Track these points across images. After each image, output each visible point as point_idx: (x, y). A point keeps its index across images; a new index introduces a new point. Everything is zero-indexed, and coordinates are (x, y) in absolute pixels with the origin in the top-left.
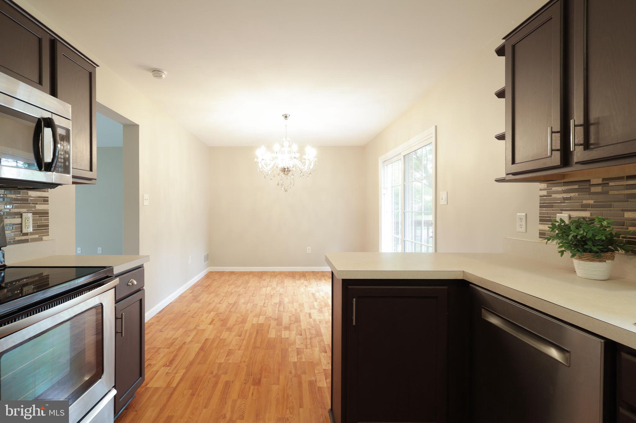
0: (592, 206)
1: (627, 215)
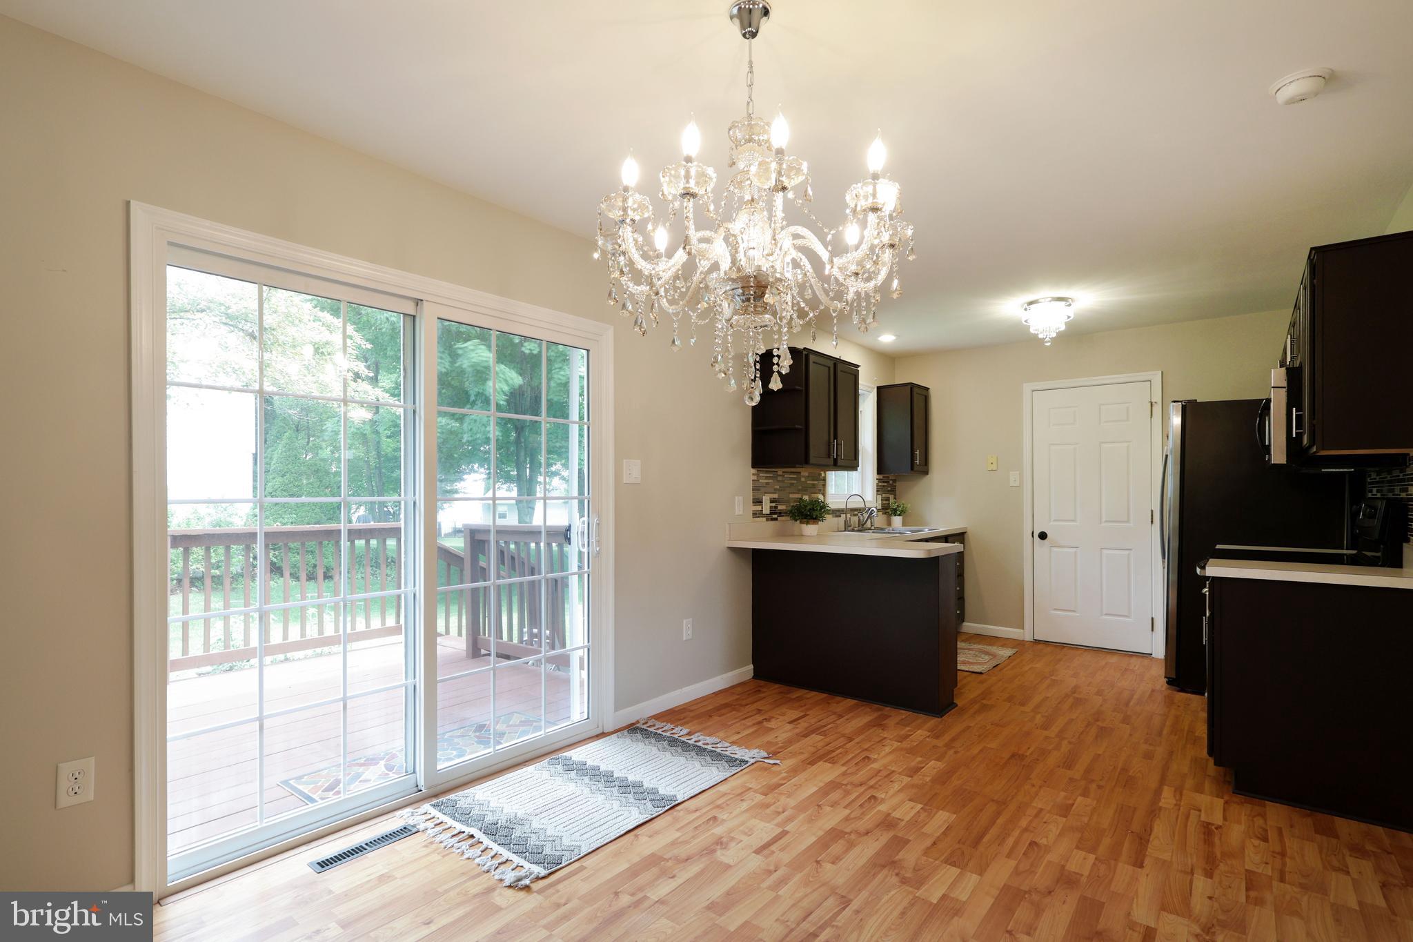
1: (791, 496)
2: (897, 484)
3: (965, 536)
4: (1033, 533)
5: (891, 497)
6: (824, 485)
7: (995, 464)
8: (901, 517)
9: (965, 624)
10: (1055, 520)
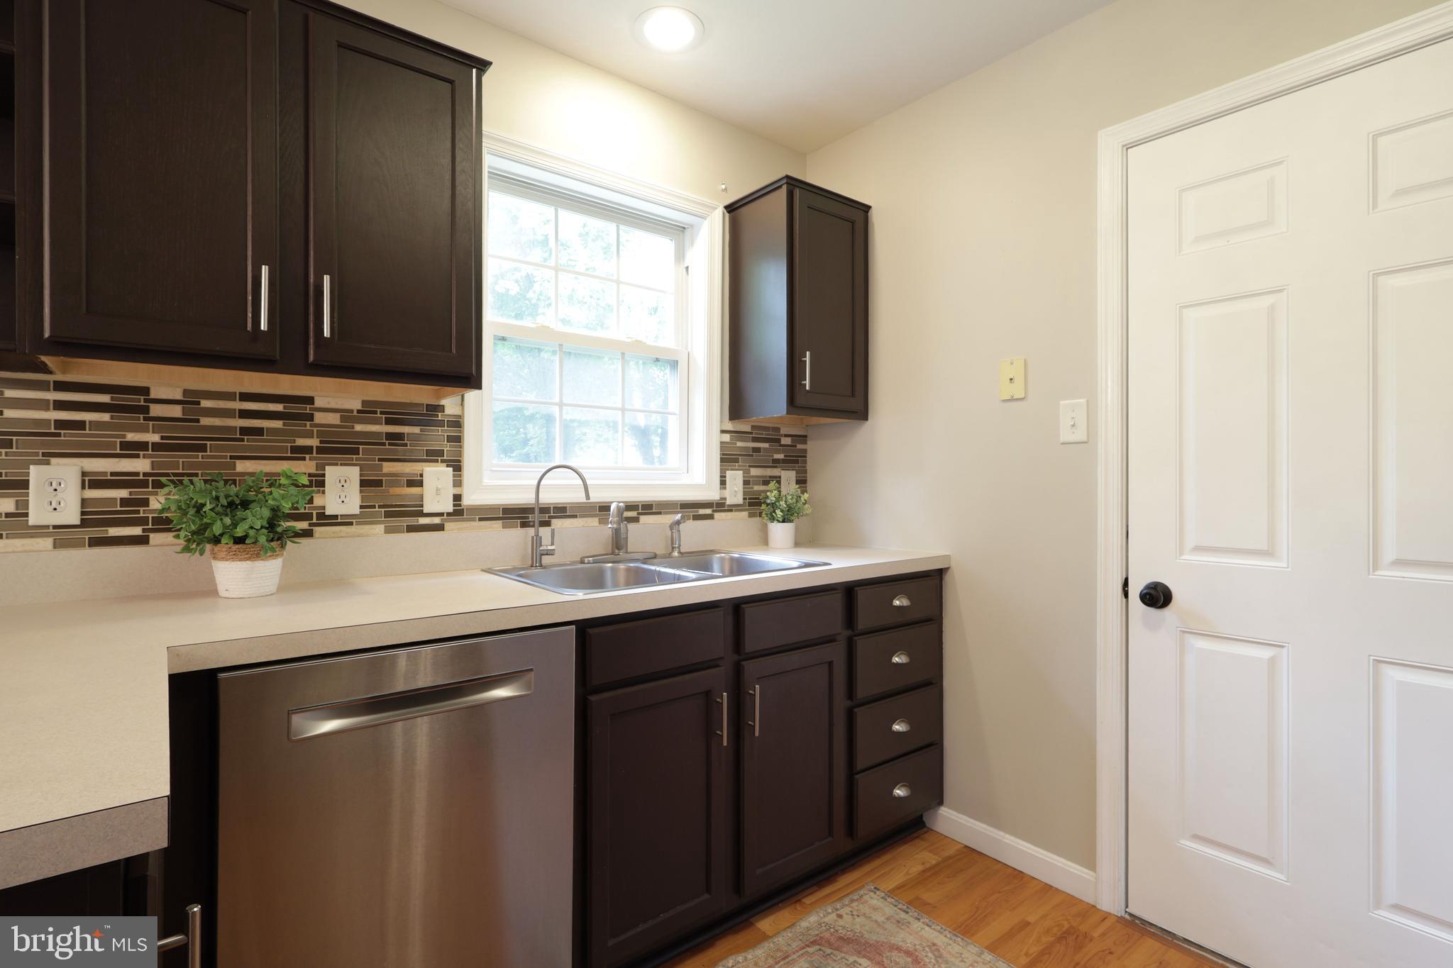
0: (156, 446)
1: (241, 466)
2: (810, 446)
3: (947, 578)
4: (1126, 584)
5: (789, 476)
6: (457, 440)
7: (1019, 381)
8: (788, 527)
9: (944, 811)
10: (1198, 549)
